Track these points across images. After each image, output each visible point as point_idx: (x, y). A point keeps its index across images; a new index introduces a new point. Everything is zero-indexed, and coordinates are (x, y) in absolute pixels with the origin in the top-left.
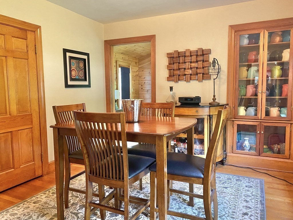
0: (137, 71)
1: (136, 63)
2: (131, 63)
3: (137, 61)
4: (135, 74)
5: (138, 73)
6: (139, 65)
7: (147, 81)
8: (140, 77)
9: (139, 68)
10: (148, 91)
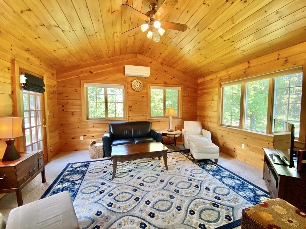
0: (55, 86)
1: (53, 75)
2: (44, 72)
3: (55, 72)
4: (52, 90)
5: (55, 89)
6: (58, 78)
7: (71, 101)
8: (59, 94)
9: (57, 82)
10: (73, 113)
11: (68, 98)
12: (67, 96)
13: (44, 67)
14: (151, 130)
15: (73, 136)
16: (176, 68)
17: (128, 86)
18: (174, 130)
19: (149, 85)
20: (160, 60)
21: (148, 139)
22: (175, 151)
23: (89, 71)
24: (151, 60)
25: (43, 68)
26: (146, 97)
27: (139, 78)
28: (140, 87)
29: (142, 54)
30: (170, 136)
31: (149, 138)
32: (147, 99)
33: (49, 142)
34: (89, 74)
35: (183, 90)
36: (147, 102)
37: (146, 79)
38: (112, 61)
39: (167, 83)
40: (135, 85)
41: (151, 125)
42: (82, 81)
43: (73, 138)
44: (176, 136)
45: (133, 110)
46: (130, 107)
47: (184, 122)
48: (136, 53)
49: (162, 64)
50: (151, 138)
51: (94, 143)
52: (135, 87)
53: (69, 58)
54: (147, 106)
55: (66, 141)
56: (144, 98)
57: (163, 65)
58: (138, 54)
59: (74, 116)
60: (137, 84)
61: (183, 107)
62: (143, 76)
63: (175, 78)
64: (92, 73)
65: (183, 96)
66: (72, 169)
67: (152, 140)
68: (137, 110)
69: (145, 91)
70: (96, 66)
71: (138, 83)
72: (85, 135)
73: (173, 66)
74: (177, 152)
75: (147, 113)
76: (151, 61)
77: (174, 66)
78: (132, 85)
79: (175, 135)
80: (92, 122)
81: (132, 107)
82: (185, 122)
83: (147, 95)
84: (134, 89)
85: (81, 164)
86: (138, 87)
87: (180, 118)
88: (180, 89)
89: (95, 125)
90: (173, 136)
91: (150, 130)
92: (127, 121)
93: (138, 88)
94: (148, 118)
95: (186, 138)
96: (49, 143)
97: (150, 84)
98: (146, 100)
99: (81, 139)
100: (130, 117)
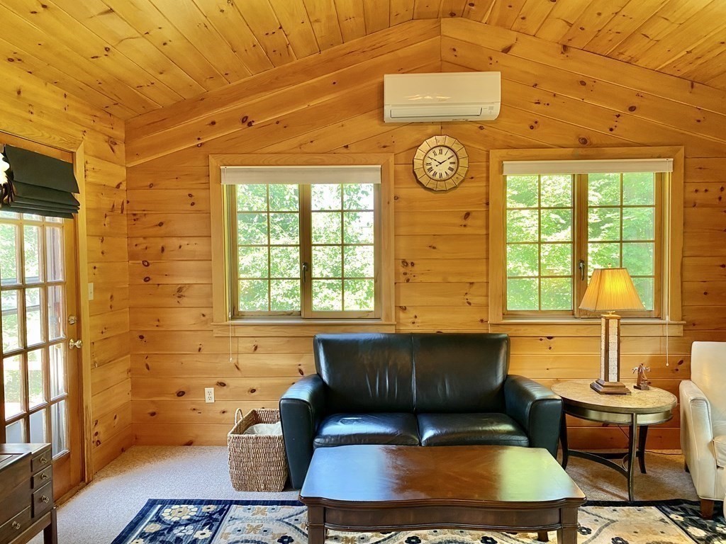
0: (118, 186)
1: (112, 142)
2: (80, 135)
3: (119, 133)
4: (106, 202)
5: (120, 198)
6: (130, 154)
7: (175, 242)
8: (135, 217)
9: (127, 168)
10: (180, 291)
11: (163, 230)
12: (161, 224)
13: (80, 116)
14: (506, 377)
15: (181, 383)
16: (642, 63)
17: (395, 171)
18: (630, 386)
19: (495, 155)
20: (555, 31)
21: (486, 424)
22: (637, 499)
23: (240, 116)
24: (508, 38)
25: (74, 120)
26: (484, 215)
27: (446, 126)
28: (451, 169)
29: (464, 14)
30: (605, 417)
31: (492, 423)
32: (487, 227)
33: (90, 406)
34: (238, 128)
35: (685, 172)
36: (487, 238)
37: (481, 128)
38: (331, 64)
39: (595, 140)
40: (428, 161)
41: (508, 354)
42: (213, 161)
43: (180, 394)
44: (643, 420)
45: (419, 279)
46: (405, 263)
47: (695, 343)
48: (438, 17)
49: (565, 47)
50: (501, 422)
51: (255, 419)
52: (430, 170)
53: (161, 73)
54: (487, 258)
55: (153, 402)
56: (469, 222)
57: (572, 52)
58: (442, 20)
59: (185, 301)
60: (440, 158)
61: (687, 261)
62: (471, 119)
63: (635, 115)
64: (250, 124)
65: (688, 204)
66: (157, 527)
67: (509, 433)
68: (439, 279)
69: (476, 188)
70: (267, 96)
71: (445, 150)
72: (223, 385)
73: (627, 54)
74: (647, 509)
75: (487, 296)
76: (507, 44)
77: (630, 52)
78: (418, 164)
79: (633, 413)
80: (251, 331)
81: (413, 264)
82: (697, 346)
83: (487, 204)
84: (424, 180)
85: (192, 511)
86: (443, 170)
87: (667, 319)
88: (666, 166)
89: (260, 342)
90: (624, 419)
91: (500, 379)
92: (392, 330)
93: (444, 176)
94: (494, 317)
95: (701, 435)
96: (90, 410)
97: (504, 152)
98: (484, 232)
99: (207, 401)
100: (404, 309)
